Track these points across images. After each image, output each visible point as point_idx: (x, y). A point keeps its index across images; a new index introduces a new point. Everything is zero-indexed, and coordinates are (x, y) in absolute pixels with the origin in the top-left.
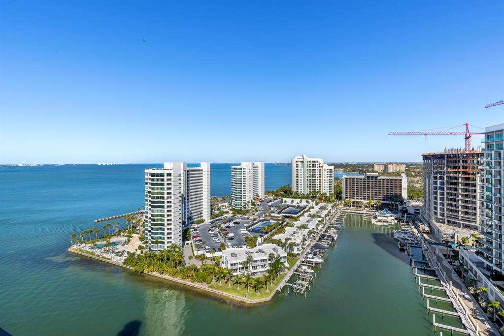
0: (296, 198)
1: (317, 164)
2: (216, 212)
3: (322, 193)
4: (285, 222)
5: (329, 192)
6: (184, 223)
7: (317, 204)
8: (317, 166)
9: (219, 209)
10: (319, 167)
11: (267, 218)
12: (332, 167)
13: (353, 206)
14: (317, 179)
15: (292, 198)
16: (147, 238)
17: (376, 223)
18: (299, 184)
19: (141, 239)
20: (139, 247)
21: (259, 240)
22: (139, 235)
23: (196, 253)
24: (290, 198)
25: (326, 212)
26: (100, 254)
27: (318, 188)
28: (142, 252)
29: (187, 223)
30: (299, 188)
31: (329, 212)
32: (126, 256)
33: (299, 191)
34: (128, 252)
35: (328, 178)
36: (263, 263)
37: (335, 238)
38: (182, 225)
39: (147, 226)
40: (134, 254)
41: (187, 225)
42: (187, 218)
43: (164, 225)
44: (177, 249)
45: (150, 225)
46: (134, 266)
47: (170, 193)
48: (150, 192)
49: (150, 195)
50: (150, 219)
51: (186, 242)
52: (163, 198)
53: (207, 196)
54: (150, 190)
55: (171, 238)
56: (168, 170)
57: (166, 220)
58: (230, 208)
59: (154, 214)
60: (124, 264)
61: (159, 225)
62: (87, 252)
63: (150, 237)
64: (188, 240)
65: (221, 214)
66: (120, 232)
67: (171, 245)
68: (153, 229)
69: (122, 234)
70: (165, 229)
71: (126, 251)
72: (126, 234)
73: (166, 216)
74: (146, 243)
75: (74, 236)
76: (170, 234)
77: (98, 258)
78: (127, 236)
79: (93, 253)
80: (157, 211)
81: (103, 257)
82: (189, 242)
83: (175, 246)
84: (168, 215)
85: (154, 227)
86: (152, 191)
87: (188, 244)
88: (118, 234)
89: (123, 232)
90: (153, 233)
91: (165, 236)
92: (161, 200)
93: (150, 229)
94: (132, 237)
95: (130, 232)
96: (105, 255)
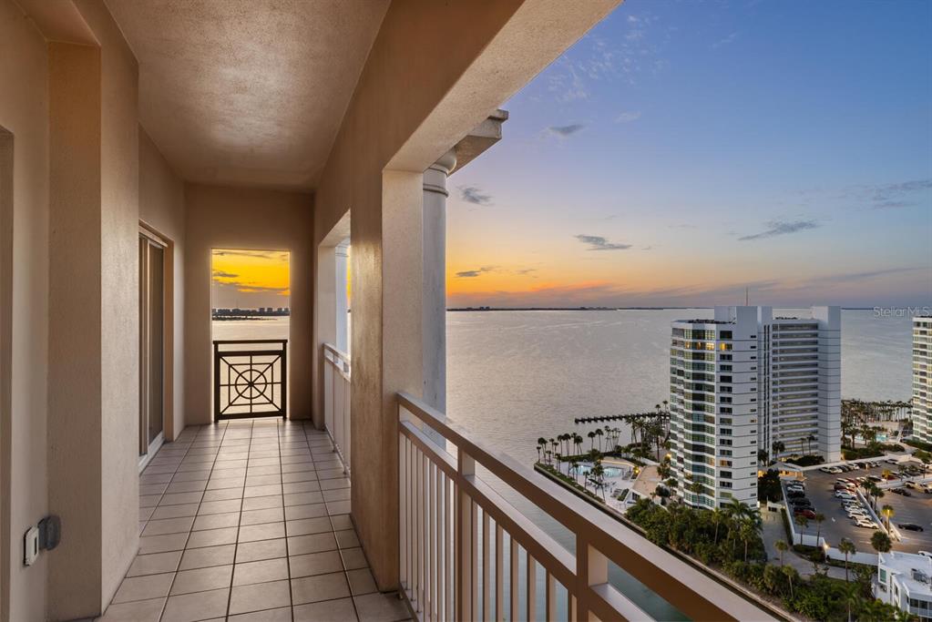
2: (859, 441)
6: (762, 456)
9: (870, 434)
16: (675, 475)
19: (664, 472)
20: (657, 489)
22: (658, 464)
23: (797, 538)
28: (663, 503)
29: (771, 457)
32: (630, 501)
34: (635, 496)
38: (759, 459)
39: (675, 447)
40: (648, 501)
41: (773, 463)
42: (771, 443)
43: (711, 451)
44: (747, 517)
45: (682, 446)
46: (647, 528)
47: (729, 379)
48: (681, 373)
49: (682, 378)
50: (682, 432)
51: (770, 504)
52: (711, 389)
53: (831, 395)
54: (682, 368)
55: (729, 485)
56: (724, 323)
57: (717, 442)
58: (909, 437)
59: (691, 422)
60: (628, 517)
61: (702, 449)
62: (562, 476)
63: (682, 473)
64: (774, 501)
65: (877, 450)
66: (618, 447)
67: (732, 502)
68: (687, 456)
69: (624, 455)
70: (714, 463)
71: (632, 490)
72: (631, 455)
73: (717, 431)
74: (674, 483)
75: (542, 441)
76: (729, 475)
77: (581, 493)
78: (632, 460)
79: (571, 480)
80: (698, 417)
81: (589, 493)
82: (778, 506)
83: (742, 508)
84: (723, 431)
85: (691, 452)
86: (686, 370)
87: (774, 510)
88: (616, 453)
89: (627, 450)
90: (687, 466)
91: (716, 479)
92: (706, 393)
93: (682, 456)
94: (643, 465)
95: (638, 453)
96: (591, 489)
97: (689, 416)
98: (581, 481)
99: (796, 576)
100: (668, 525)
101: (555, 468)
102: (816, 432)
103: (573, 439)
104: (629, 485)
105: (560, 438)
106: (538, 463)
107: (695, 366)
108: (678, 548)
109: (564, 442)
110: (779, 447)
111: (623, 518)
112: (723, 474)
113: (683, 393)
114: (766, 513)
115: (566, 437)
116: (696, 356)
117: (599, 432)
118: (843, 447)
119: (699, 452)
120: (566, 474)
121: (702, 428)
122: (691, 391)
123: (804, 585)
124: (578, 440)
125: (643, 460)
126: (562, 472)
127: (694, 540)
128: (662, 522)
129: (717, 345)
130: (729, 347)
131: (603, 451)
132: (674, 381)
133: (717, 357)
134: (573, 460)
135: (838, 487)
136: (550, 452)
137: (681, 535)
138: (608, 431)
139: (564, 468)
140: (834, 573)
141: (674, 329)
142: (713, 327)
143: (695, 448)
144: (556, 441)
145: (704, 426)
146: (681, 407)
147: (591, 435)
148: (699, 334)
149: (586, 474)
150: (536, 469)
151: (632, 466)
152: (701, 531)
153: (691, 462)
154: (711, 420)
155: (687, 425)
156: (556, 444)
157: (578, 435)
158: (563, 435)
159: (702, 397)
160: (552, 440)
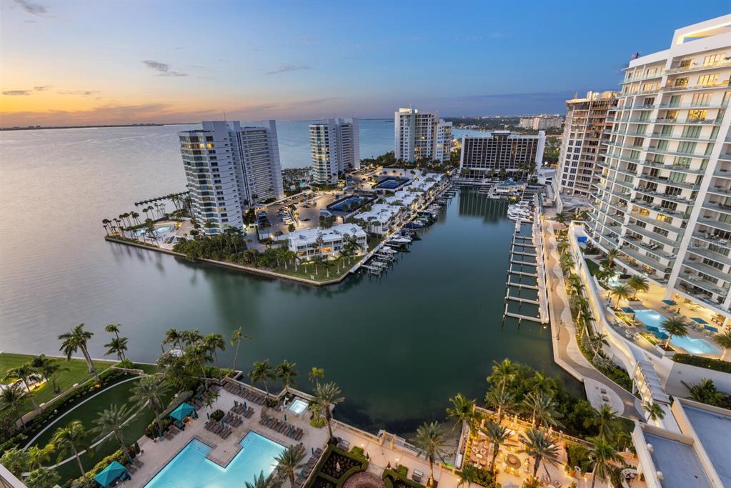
0: (399, 168)
1: (429, 119)
2: (293, 187)
3: (433, 159)
4: (377, 197)
5: (444, 158)
6: (245, 202)
7: (424, 175)
8: (429, 123)
9: (297, 184)
10: (432, 123)
11: (355, 194)
12: (450, 124)
13: (472, 177)
14: (428, 140)
15: (394, 167)
16: (199, 222)
17: (494, 197)
18: (404, 148)
19: (193, 222)
20: (191, 232)
21: (339, 219)
22: (190, 218)
23: (261, 236)
24: (392, 167)
25: (431, 184)
26: (143, 241)
27: (429, 154)
28: (195, 238)
29: (251, 203)
30: (404, 155)
31: (437, 185)
32: (175, 242)
33: (404, 158)
34: (178, 239)
35: (443, 140)
36: (337, 245)
37: (434, 216)
42: (250, 196)
43: (214, 205)
44: (237, 233)
45: (198, 205)
46: (186, 253)
47: (216, 164)
48: (189, 164)
49: (190, 167)
50: (197, 198)
51: (250, 225)
52: (207, 171)
53: (276, 167)
54: (189, 161)
55: (227, 220)
56: (209, 131)
57: (216, 199)
58: (313, 183)
59: (200, 191)
60: (174, 250)
61: (210, 204)
62: (128, 240)
63: (202, 220)
64: (252, 223)
65: (299, 190)
66: (167, 215)
67: (228, 228)
68: (202, 210)
69: (170, 218)
70: (217, 210)
71: (176, 236)
72: (175, 218)
73: (215, 194)
74: (199, 226)
75: (105, 221)
76: (225, 215)
77: (143, 246)
78: (176, 220)
79: (135, 241)
80: (204, 188)
81: (148, 245)
82: (254, 225)
83: (234, 230)
84: (218, 193)
85: (204, 208)
86: (191, 162)
87: (253, 227)
88: (166, 218)
89: (172, 215)
90: (203, 215)
91: (219, 218)
92: (206, 173)
93: (199, 211)
94: (182, 221)
95: (179, 215)
96: (150, 242)
97: (198, 188)
98: (141, 239)
99: (257, 252)
100: (197, 248)
101: (121, 236)
102: (272, 186)
103: (131, 216)
104: (174, 234)
105: (121, 217)
106: (108, 236)
107: (196, 159)
108: (204, 258)
109: (125, 219)
110: (255, 197)
111: (171, 252)
112: (223, 215)
113: (193, 175)
114: (248, 230)
115: (126, 215)
116: (195, 152)
117: (150, 208)
118: (285, 192)
119: (208, 206)
120: (130, 238)
121: (207, 193)
122: (196, 174)
123: (262, 255)
124: (135, 215)
125: (182, 218)
126: (127, 237)
127: (211, 251)
128: (193, 248)
129: (206, 146)
130: (213, 145)
131: (156, 219)
132: (186, 169)
133: (207, 152)
134: (134, 229)
135: (281, 210)
136: (114, 227)
137: (204, 251)
138: (157, 206)
139: (128, 235)
140: (274, 247)
141: (180, 137)
142: (201, 134)
143: (205, 205)
144: (118, 219)
145: (208, 192)
146: (193, 184)
147: (145, 211)
148: (194, 139)
149: (143, 234)
150: (107, 240)
151: (176, 223)
152: (213, 246)
153: (205, 213)
154: (211, 188)
155: (198, 193)
156: (119, 221)
157: (135, 212)
158: (123, 214)
159: (204, 176)
160: (115, 219)
